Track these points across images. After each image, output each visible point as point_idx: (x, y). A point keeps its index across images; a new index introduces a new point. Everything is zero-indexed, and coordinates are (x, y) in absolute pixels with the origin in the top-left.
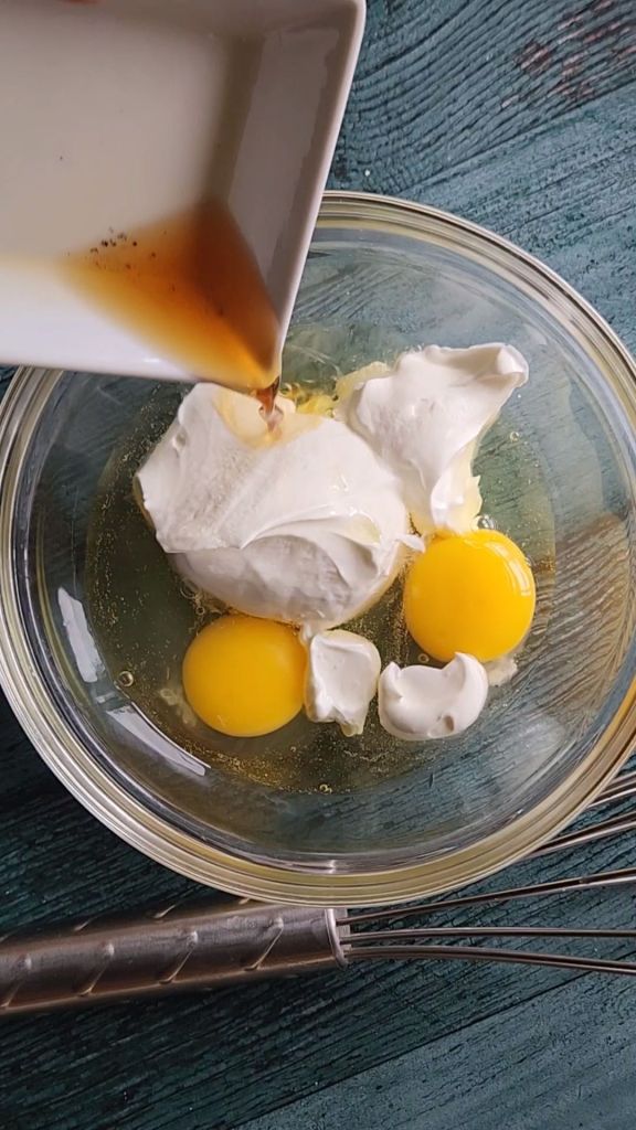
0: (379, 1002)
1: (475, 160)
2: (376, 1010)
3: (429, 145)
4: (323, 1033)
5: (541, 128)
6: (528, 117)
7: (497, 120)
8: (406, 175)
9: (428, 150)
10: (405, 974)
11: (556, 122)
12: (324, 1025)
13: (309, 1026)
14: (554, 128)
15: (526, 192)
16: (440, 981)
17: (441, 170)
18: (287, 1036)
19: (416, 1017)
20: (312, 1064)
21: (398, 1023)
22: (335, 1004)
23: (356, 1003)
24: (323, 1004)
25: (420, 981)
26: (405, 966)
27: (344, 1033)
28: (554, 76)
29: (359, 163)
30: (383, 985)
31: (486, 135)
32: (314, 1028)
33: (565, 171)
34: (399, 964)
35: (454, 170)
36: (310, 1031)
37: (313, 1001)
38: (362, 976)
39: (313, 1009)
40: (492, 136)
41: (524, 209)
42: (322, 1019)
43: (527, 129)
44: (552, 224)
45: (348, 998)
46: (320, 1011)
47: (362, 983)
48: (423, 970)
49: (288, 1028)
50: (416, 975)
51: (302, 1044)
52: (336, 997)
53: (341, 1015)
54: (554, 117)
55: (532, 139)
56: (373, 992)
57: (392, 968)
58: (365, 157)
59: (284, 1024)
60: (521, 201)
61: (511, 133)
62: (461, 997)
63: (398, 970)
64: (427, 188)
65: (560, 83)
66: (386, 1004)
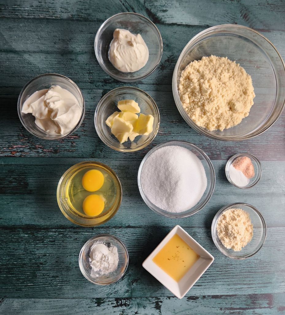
0: (41, 288)
1: (123, 159)
2: (40, 289)
3: (117, 153)
4: (30, 289)
5: (136, 159)
6: (135, 156)
7: (130, 155)
8: (111, 156)
9: (117, 154)
10: (48, 285)
11: (138, 159)
12: (31, 288)
13: (28, 287)
14: (138, 160)
15: (128, 168)
16: (53, 289)
17: (117, 158)
18: (24, 287)
19: (46, 293)
20: (25, 293)
21: (43, 293)
22: (34, 285)
23: (37, 287)
24: (32, 284)
25: (50, 288)
26: (49, 284)
27: (33, 291)
28: (142, 152)
29: (105, 151)
30: (43, 286)
31: (127, 156)
32: (29, 288)
33: (136, 168)
34: (48, 283)
35: (119, 159)
36: (28, 288)
37: (31, 283)
38: (41, 283)
39: (30, 284)
40: (127, 157)
41: (127, 171)
42: (31, 287)
43: (133, 158)
44: (130, 175)
45: (37, 285)
46: (31, 285)
47: (40, 284)
48: (51, 286)
49: (24, 286)
50: (49, 286)
51: (25, 289)
52: (35, 284)
53: (34, 287)
54: (139, 159)
55: (134, 160)
56: (42, 286)
57: (46, 283)
58: (106, 150)
59: (24, 285)
60: (127, 169)
61: (130, 158)
62: (55, 293)
63: (47, 284)
64: (113, 160)
65: (142, 154)
66: (43, 289)
